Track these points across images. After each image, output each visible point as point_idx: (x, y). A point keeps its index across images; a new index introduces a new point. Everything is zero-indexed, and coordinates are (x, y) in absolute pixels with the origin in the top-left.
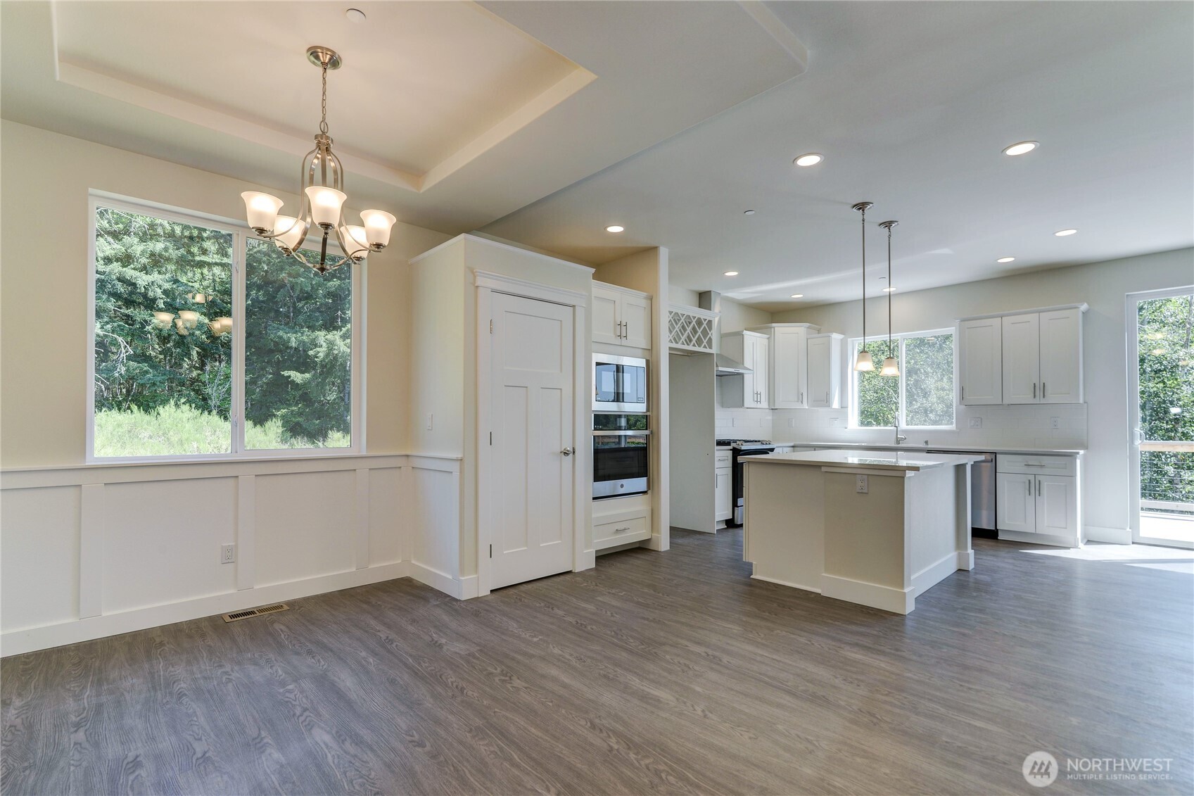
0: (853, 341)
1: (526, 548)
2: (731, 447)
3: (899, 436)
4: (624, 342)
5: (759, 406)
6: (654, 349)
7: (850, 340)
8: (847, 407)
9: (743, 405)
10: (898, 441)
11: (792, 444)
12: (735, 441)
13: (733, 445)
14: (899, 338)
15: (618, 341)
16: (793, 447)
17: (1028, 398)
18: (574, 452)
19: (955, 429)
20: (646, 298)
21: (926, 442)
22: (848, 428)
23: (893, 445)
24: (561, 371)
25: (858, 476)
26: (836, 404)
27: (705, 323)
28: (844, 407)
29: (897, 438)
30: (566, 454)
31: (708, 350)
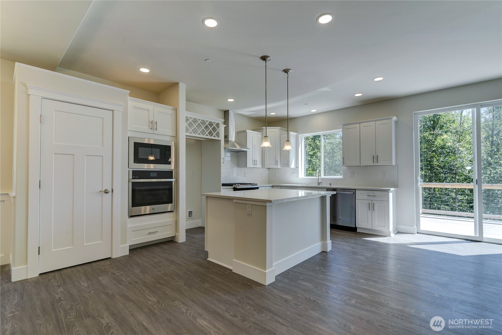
0: (301, 136)
1: (72, 247)
2: (233, 187)
3: (319, 181)
4: (155, 132)
5: (256, 166)
6: (177, 136)
7: (300, 135)
8: (298, 167)
9: (247, 166)
10: (319, 184)
11: (271, 185)
12: (235, 184)
13: (234, 186)
14: (320, 134)
15: (151, 131)
16: (272, 186)
17: (370, 163)
18: (112, 191)
19: (342, 178)
20: (173, 109)
21: (330, 184)
22: (299, 177)
23: (316, 185)
24: (103, 146)
25: (248, 205)
26: (293, 166)
27: (214, 125)
28: (297, 167)
29: (318, 182)
30: (106, 192)
31: (216, 138)
